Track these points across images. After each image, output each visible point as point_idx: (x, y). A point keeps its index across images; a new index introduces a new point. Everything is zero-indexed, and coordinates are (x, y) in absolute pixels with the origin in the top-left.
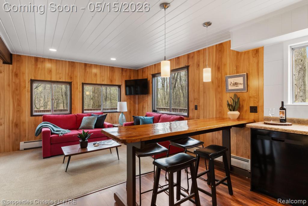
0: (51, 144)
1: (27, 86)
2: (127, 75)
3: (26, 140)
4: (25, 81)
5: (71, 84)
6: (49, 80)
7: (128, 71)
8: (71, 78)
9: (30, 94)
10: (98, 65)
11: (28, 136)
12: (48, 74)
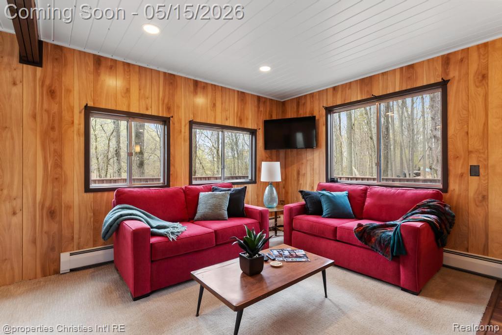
0: (152, 261)
1: (76, 122)
2: (266, 111)
3: (75, 248)
4: (71, 109)
5: (169, 122)
6: (125, 109)
7: (268, 103)
8: (169, 109)
9: (82, 139)
10: (218, 86)
11: (79, 238)
12: (123, 97)
